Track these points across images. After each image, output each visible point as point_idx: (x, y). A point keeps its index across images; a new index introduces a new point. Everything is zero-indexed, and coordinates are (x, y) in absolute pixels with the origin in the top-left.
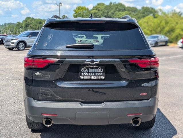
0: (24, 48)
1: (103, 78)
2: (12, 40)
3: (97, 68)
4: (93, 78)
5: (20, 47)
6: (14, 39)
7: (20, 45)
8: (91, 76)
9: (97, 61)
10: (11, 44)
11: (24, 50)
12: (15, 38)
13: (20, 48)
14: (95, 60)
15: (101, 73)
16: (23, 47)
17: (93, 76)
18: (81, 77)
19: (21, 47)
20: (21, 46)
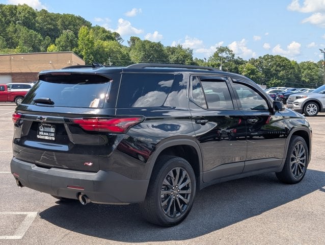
0: (316, 112)
1: (54, 139)
2: (297, 98)
3: (50, 127)
4: (47, 138)
5: (309, 111)
6: (300, 98)
7: (309, 106)
8: (45, 135)
9: (44, 119)
10: (295, 105)
11: (315, 115)
12: (301, 96)
13: (308, 113)
14: (43, 117)
15: (53, 133)
16: (315, 110)
17: (47, 136)
18: (38, 137)
19: (311, 111)
20: (312, 109)
